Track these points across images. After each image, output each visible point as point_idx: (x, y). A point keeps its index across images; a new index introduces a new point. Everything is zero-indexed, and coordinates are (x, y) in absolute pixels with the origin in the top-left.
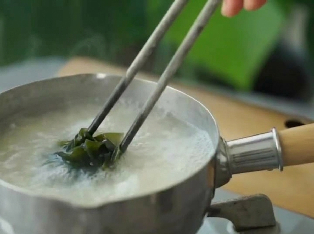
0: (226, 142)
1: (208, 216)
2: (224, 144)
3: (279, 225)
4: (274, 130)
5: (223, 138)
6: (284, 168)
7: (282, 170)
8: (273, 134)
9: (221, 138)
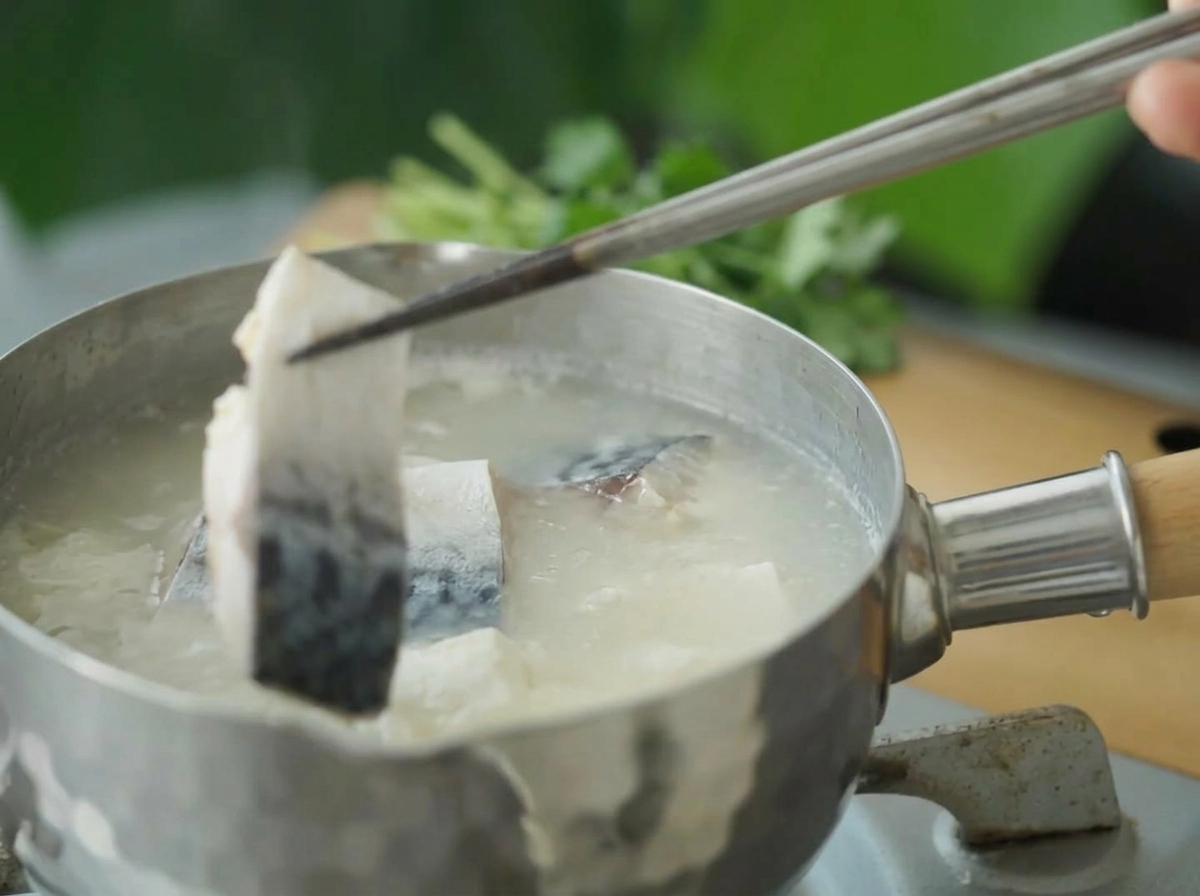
0: (929, 506)
1: (859, 791)
2: (924, 516)
3: (1131, 824)
4: (1113, 460)
5: (918, 490)
6: (1153, 605)
7: (1143, 613)
8: (1111, 475)
9: (911, 494)
